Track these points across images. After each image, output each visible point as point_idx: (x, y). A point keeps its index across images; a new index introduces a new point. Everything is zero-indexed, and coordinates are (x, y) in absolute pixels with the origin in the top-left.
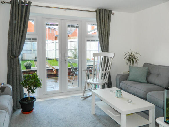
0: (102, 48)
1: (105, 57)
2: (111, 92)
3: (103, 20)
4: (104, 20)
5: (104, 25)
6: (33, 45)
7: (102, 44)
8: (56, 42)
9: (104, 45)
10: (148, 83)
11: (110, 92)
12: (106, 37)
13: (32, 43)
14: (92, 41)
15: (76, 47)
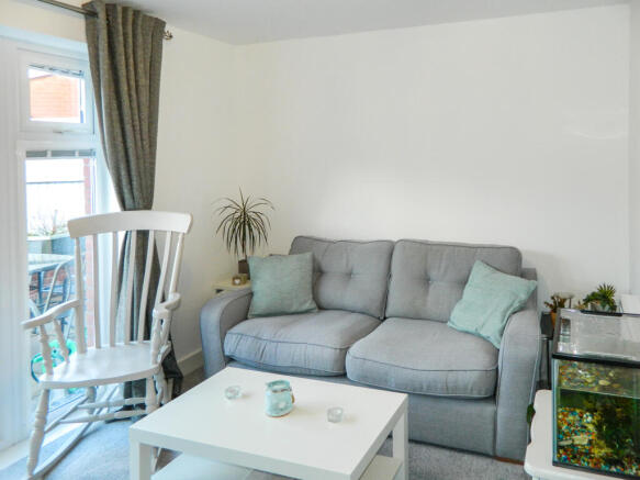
0: (126, 191)
1: (143, 235)
2: (230, 398)
3: (127, 59)
4: (131, 60)
5: (133, 83)
7: (123, 173)
9: (134, 178)
10: (321, 308)
11: (225, 399)
12: (142, 140)
14: (57, 154)
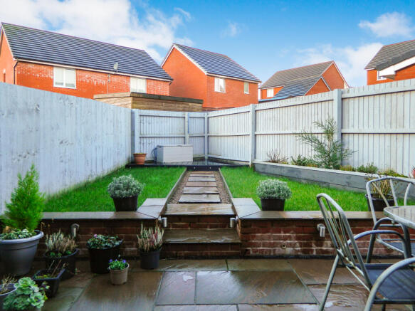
6: (188, 122)
8: (257, 109)
13: (186, 117)
15: (331, 121)
